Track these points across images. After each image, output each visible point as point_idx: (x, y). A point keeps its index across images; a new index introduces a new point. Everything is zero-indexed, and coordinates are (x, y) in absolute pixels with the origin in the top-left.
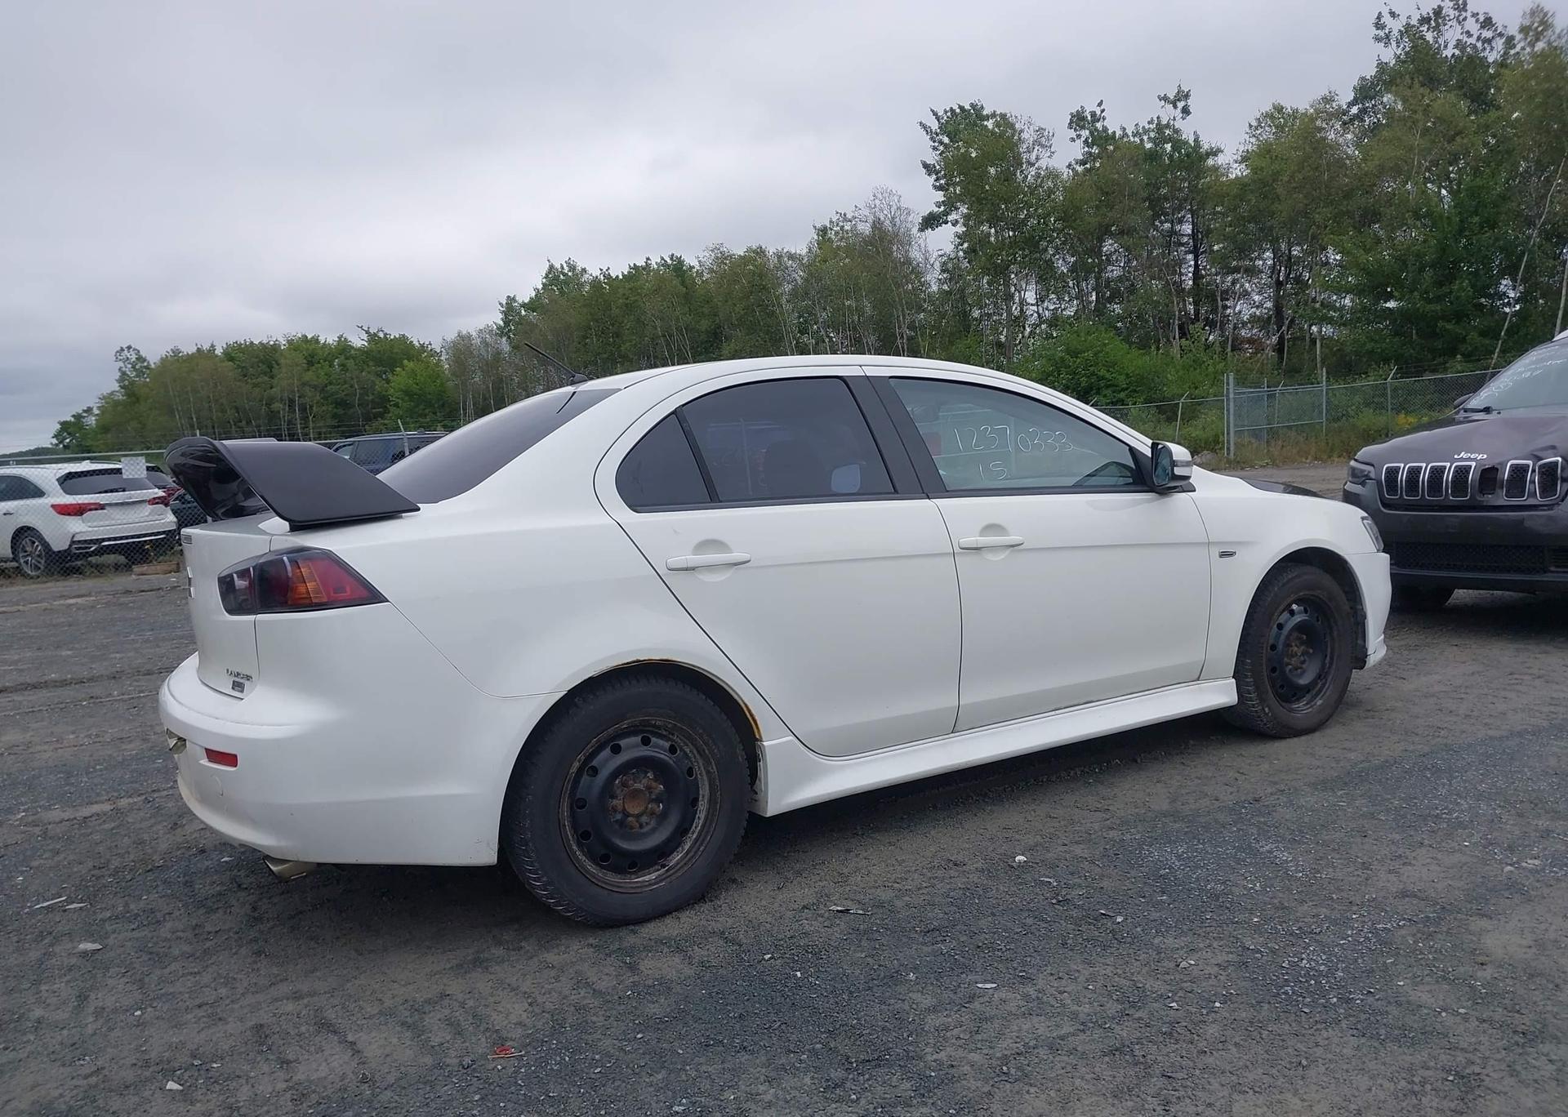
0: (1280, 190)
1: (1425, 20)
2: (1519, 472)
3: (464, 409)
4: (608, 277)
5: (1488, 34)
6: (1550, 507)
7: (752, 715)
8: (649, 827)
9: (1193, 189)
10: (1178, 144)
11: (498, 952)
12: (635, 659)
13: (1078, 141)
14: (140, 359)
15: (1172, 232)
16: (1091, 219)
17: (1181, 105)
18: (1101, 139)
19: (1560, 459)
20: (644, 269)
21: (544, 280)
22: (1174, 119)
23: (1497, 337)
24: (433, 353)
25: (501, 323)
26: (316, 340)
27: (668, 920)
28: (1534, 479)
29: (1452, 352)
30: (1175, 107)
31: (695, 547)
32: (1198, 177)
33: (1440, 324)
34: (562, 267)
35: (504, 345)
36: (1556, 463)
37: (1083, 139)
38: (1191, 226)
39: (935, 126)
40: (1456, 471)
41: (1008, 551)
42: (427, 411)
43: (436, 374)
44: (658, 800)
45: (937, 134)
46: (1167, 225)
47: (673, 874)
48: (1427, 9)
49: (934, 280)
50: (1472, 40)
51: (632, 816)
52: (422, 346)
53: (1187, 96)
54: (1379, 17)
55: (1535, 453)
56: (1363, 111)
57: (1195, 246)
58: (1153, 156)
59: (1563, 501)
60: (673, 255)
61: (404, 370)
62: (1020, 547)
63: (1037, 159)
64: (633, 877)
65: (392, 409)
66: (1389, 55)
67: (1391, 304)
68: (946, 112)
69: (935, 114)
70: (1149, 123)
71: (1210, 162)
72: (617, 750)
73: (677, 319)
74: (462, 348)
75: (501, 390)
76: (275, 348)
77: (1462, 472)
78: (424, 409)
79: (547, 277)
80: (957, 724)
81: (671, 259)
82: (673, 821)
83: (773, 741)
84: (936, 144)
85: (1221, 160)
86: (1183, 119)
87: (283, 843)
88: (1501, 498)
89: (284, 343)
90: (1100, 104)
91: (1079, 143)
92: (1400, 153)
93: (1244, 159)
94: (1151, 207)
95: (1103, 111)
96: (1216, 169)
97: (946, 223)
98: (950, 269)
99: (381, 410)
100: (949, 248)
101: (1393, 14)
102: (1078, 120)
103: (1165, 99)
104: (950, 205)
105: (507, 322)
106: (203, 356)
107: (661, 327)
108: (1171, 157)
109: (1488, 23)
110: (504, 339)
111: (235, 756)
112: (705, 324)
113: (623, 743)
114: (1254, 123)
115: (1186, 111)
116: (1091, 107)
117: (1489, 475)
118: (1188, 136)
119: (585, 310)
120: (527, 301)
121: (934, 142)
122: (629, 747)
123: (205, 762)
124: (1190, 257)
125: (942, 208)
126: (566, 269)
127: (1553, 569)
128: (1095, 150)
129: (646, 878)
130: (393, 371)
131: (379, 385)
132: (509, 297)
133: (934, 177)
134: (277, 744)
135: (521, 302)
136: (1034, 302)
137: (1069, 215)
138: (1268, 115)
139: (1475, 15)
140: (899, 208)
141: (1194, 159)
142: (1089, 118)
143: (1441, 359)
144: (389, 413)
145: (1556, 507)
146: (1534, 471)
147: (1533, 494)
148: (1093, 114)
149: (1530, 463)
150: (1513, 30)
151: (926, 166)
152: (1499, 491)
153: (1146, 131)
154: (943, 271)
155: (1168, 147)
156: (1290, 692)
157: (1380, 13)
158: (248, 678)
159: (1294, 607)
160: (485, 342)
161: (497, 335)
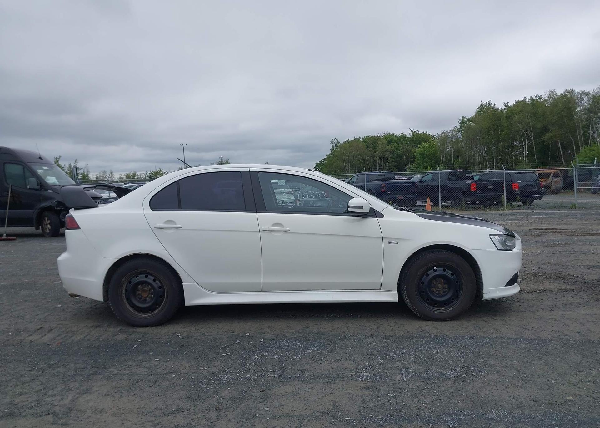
3: (442, 161)
4: (506, 106)
7: (178, 274)
14: (338, 142)
20: (522, 102)
24: (435, 139)
25: (459, 127)
26: (393, 135)
31: (165, 222)
34: (486, 104)
35: (460, 136)
41: (283, 233)
44: (152, 294)
47: (154, 316)
51: (144, 297)
52: (432, 136)
60: (537, 95)
61: (422, 145)
62: (288, 232)
73: (529, 123)
74: (444, 137)
76: (380, 137)
78: (427, 160)
79: (479, 108)
81: (536, 97)
83: (186, 283)
89: (383, 136)
105: (461, 127)
106: (357, 141)
107: (521, 127)
110: (460, 133)
119: (489, 121)
120: (470, 118)
122: (141, 277)
126: (488, 105)
131: (413, 151)
132: (463, 117)
135: (467, 118)
156: (432, 302)
159: (435, 268)
160: (452, 135)
161: (457, 131)
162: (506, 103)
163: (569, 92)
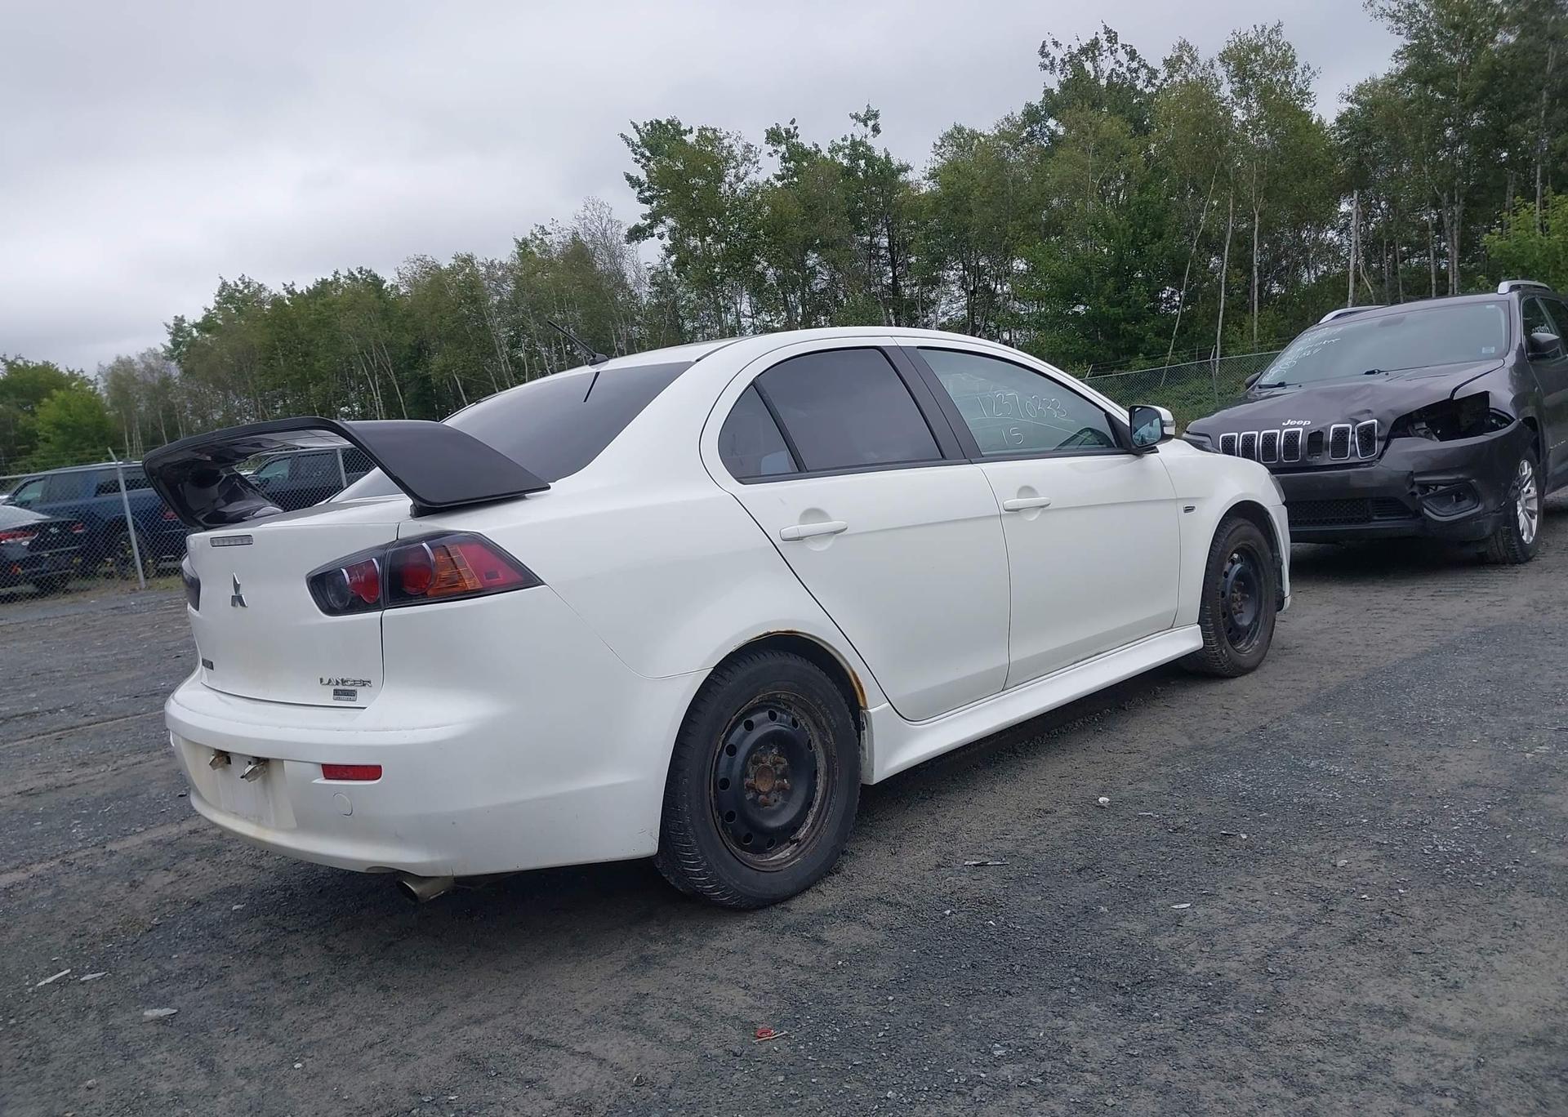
0: (972, 205)
1: (1083, 51)
2: (1341, 434)
3: (130, 441)
4: (291, 292)
5: (1134, 65)
6: (1370, 464)
7: (858, 683)
8: (778, 803)
9: (887, 203)
10: (871, 160)
11: (660, 948)
12: (765, 632)
13: (775, 156)
15: (871, 245)
16: (798, 233)
17: (871, 123)
18: (797, 155)
19: (1376, 421)
20: (331, 283)
21: (217, 299)
22: (866, 136)
23: (1169, 337)
24: (85, 381)
25: (169, 345)
27: (809, 895)
28: (1353, 438)
29: (1132, 351)
30: (866, 125)
31: (801, 516)
32: (891, 192)
33: (1123, 326)
34: (237, 285)
35: (174, 369)
36: (1373, 424)
37: (780, 154)
38: (887, 240)
39: (636, 139)
40: (1286, 437)
41: (1039, 512)
42: (84, 445)
43: (92, 403)
44: (783, 776)
45: (639, 147)
46: (867, 239)
47: (805, 848)
48: (1085, 41)
49: (645, 294)
50: (1124, 69)
51: (764, 793)
52: (71, 373)
53: (876, 116)
54: (1044, 46)
55: (1354, 417)
56: (1032, 134)
57: (893, 259)
58: (849, 172)
59: (1380, 457)
60: (361, 268)
61: (53, 400)
62: (1047, 508)
63: (746, 174)
64: (768, 856)
65: (40, 445)
66: (1054, 81)
67: (1080, 309)
68: (646, 125)
69: (636, 127)
70: (843, 140)
71: (901, 178)
72: (750, 726)
73: (376, 337)
74: (122, 376)
75: (173, 419)
77: (1291, 438)
78: (81, 443)
79: (220, 295)
80: (1006, 681)
81: (360, 272)
82: (800, 795)
83: (876, 708)
84: (638, 157)
85: (910, 176)
86: (874, 136)
87: (437, 858)
88: (1327, 459)
90: (792, 122)
91: (777, 158)
92: (1077, 170)
93: (933, 176)
94: (852, 222)
95: (796, 128)
96: (907, 184)
97: (653, 235)
98: (661, 283)
99: (27, 446)
100: (656, 261)
101: (1056, 44)
102: (774, 136)
103: (856, 117)
104: (655, 218)
105: (176, 344)
107: (358, 345)
108: (865, 172)
109: (1132, 55)
110: (174, 363)
111: (380, 767)
112: (408, 339)
113: (754, 719)
114: (939, 143)
115: (876, 129)
116: (785, 125)
117: (1316, 439)
118: (879, 152)
119: (268, 330)
120: (199, 320)
121: (636, 154)
122: (761, 722)
123: (321, 781)
124: (889, 269)
125: (649, 221)
126: (241, 287)
127: (1376, 518)
128: (792, 164)
129: (780, 855)
130: (38, 402)
131: (23, 420)
132: (176, 317)
133: (638, 189)
134: (437, 746)
135: (191, 322)
136: (750, 314)
137: (777, 229)
138: (950, 136)
139: (1123, 47)
140: (610, 221)
141: (886, 174)
142: (784, 135)
143: (1125, 358)
144: (37, 449)
145: (1374, 464)
146: (1353, 433)
147: (1354, 454)
148: (788, 131)
149: (1350, 426)
150: (1156, 63)
151: (629, 178)
152: (1326, 452)
153: (841, 148)
154: (653, 284)
155: (862, 163)
156: (1236, 634)
157: (1044, 42)
158: (364, 683)
159: (1236, 556)
160: (148, 367)
161: (165, 358)
162: (288, 284)
163: (464, 261)
